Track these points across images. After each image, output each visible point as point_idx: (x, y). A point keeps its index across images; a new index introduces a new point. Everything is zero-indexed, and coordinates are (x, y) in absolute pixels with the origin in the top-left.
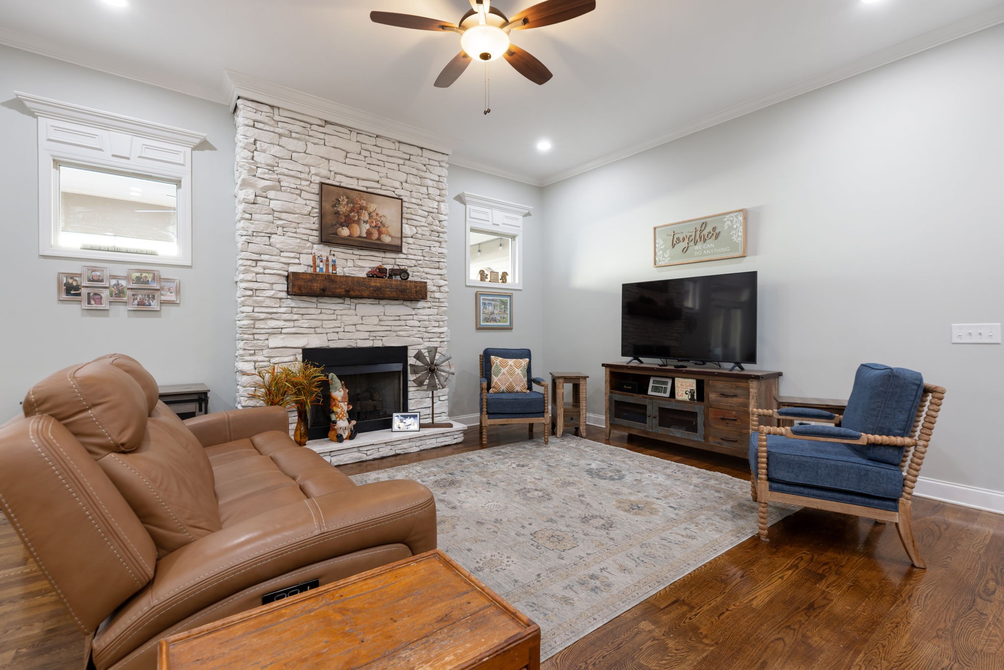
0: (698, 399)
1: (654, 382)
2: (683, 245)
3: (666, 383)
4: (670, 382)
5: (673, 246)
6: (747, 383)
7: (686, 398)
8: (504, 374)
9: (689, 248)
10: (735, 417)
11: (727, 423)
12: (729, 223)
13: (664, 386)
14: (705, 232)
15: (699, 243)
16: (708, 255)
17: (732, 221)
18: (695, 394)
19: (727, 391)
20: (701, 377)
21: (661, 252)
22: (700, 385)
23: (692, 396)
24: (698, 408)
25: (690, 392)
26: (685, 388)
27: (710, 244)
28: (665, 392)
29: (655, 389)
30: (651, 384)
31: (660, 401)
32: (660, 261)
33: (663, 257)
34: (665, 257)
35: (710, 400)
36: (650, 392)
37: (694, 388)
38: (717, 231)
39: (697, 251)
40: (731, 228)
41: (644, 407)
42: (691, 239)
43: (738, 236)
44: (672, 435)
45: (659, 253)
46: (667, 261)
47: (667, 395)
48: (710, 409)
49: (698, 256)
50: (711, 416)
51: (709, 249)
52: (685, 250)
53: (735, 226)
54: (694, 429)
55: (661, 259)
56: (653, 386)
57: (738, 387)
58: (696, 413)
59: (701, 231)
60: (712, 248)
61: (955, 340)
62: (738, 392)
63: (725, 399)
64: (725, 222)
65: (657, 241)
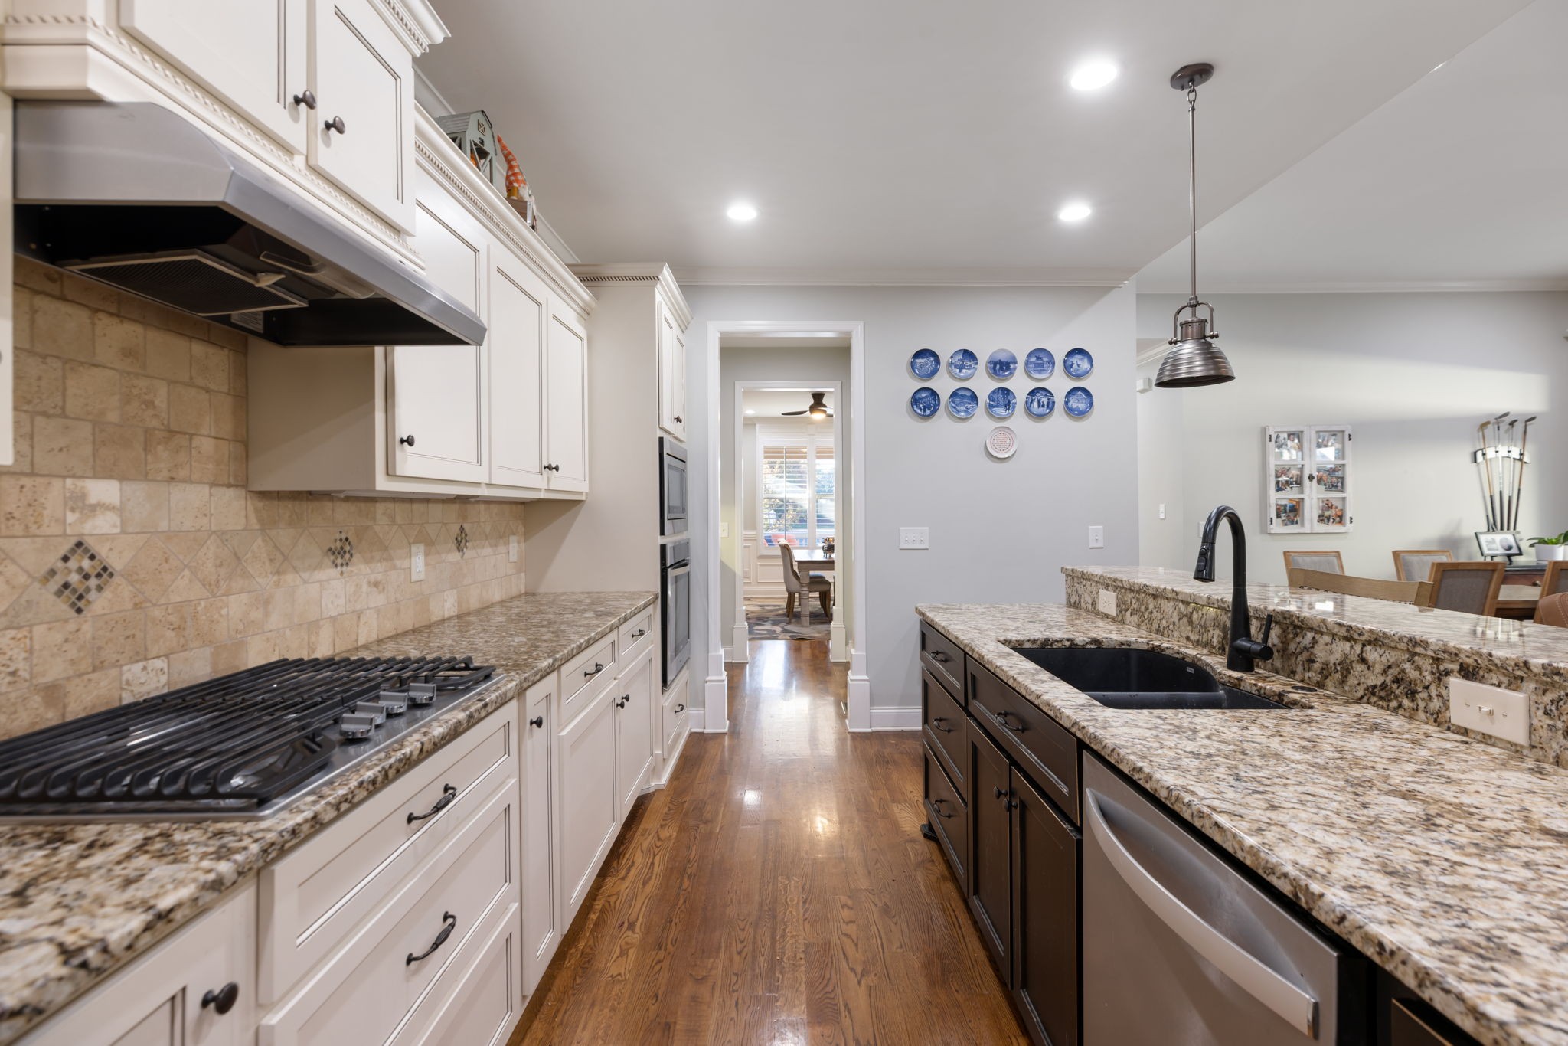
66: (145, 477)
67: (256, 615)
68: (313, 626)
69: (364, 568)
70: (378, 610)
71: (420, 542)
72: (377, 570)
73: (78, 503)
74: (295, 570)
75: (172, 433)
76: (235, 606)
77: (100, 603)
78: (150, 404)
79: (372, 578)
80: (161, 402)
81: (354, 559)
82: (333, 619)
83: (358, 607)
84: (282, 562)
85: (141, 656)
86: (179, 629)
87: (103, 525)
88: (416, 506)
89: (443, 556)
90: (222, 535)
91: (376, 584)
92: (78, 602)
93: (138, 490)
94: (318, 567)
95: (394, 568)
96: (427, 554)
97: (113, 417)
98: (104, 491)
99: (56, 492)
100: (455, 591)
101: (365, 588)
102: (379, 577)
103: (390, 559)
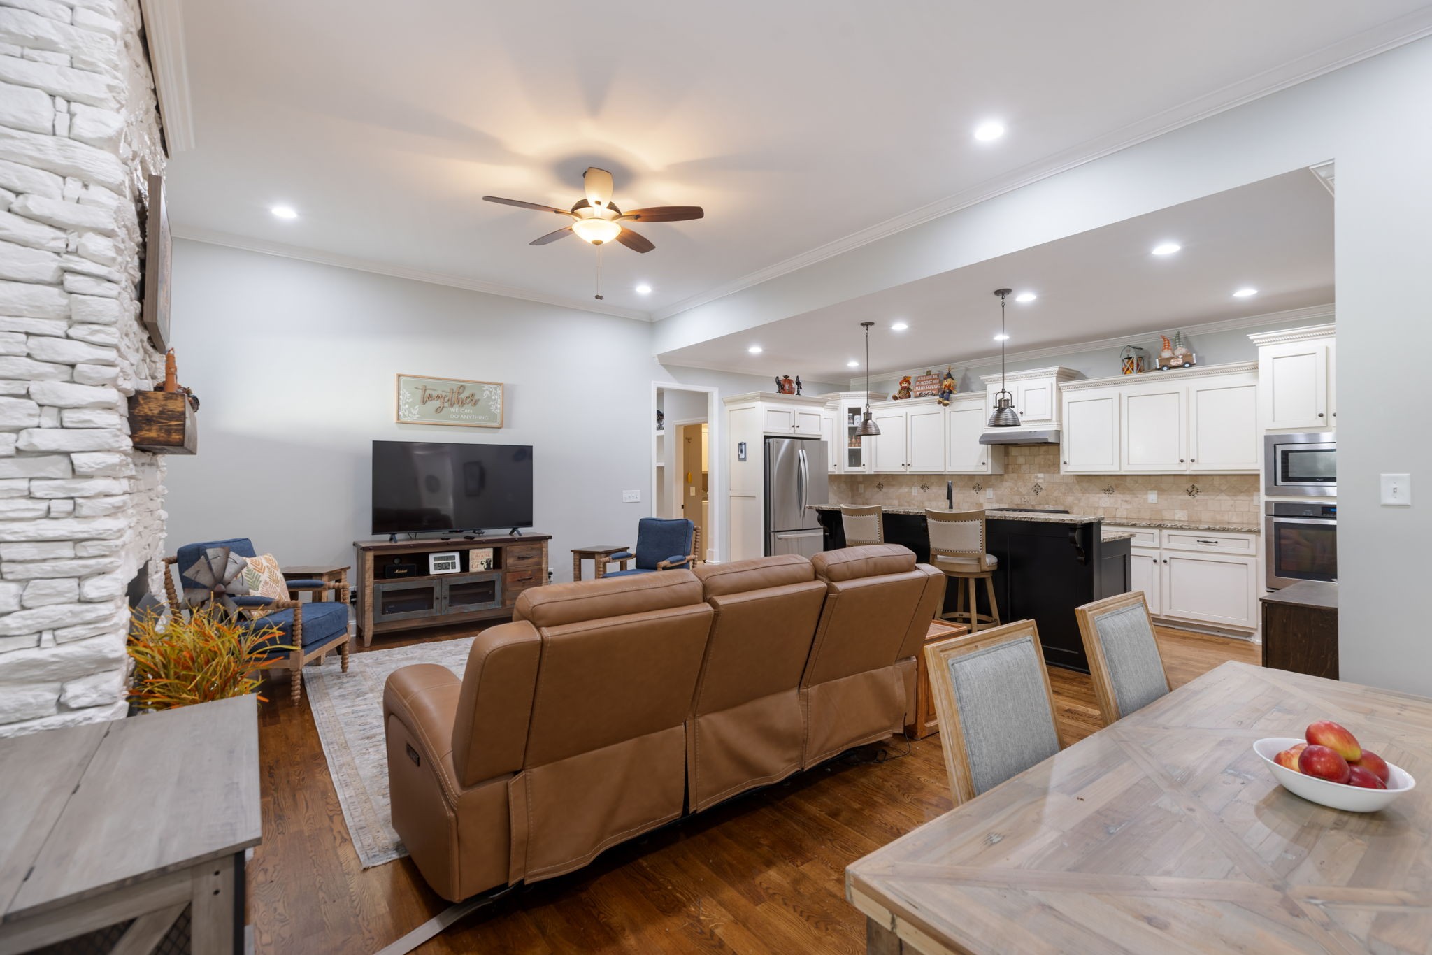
0: (494, 567)
1: (435, 559)
2: (437, 403)
3: (453, 558)
4: (457, 555)
5: (424, 402)
6: (540, 543)
7: (482, 568)
8: (266, 583)
9: (444, 409)
10: (531, 575)
11: (524, 583)
12: (488, 393)
13: (450, 562)
14: (463, 396)
15: (456, 406)
16: (466, 420)
17: (491, 392)
18: (492, 563)
19: (523, 554)
20: (498, 545)
21: (407, 406)
22: (497, 553)
23: (489, 565)
24: (495, 576)
25: (487, 562)
26: (480, 559)
27: (468, 409)
28: (454, 567)
29: (439, 567)
30: (432, 562)
31: (452, 578)
32: (405, 416)
33: (410, 412)
34: (414, 414)
35: (508, 565)
36: (432, 571)
37: (491, 556)
38: (476, 398)
39: (454, 413)
40: (489, 398)
41: (431, 590)
42: (447, 399)
43: (497, 407)
44: (466, 611)
45: (404, 407)
46: (415, 418)
47: (458, 569)
48: (508, 574)
49: (454, 419)
50: (509, 579)
51: (467, 414)
52: (438, 410)
53: (493, 398)
54: (491, 597)
55: (407, 413)
56: (435, 565)
57: (533, 549)
58: (494, 582)
59: (459, 393)
60: (470, 414)
61: (624, 501)
62: (534, 552)
63: (522, 562)
64: (484, 391)
65: (401, 392)
66: (1048, 473)
67: (1076, 502)
68: (1097, 508)
69: (1119, 496)
70: (1127, 509)
71: (1155, 490)
72: (1128, 497)
73: (1037, 477)
74: (1089, 493)
75: (1054, 464)
76: (1070, 499)
77: (1040, 494)
78: (1049, 460)
79: (1124, 499)
80: (1052, 459)
81: (1115, 493)
82: (1104, 508)
83: (1116, 506)
84: (1084, 491)
85: (1048, 504)
86: (1056, 501)
87: (1040, 481)
88: (1152, 478)
89: (1174, 496)
90: (1066, 484)
91: (1126, 501)
92: (1037, 493)
93: (1047, 475)
94: (1099, 493)
95: (1137, 497)
96: (1158, 494)
97: (1042, 463)
98: (1041, 475)
99: (1033, 476)
100: (1185, 511)
101: (1119, 501)
102: (1127, 499)
103: (1133, 494)
